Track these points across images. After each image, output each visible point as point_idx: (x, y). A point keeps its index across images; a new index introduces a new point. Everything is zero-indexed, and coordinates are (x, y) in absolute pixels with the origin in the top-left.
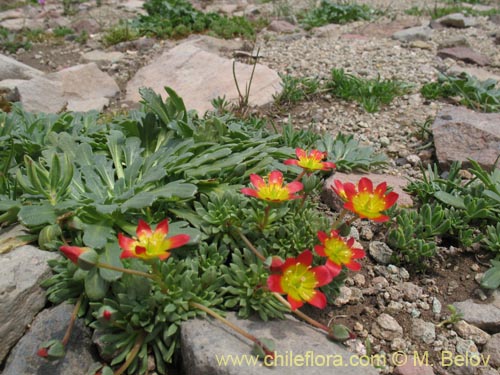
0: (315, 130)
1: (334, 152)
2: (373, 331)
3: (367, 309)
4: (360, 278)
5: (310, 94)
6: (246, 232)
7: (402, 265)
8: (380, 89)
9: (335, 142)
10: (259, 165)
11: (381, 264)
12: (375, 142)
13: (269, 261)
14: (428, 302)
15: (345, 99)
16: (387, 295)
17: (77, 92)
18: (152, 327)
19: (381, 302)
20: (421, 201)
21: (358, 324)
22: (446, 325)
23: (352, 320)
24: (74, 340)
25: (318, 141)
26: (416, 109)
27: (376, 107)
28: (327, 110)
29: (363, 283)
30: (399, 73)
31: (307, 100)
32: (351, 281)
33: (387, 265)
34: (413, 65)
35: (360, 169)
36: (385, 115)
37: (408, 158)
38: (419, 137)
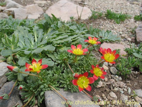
0: (100, 28)
1: (104, 36)
2: (108, 97)
3: (107, 89)
4: (106, 79)
5: (100, 17)
6: (69, 63)
7: (120, 75)
8: (121, 16)
9: (105, 33)
10: (77, 41)
11: (113, 75)
12: (118, 33)
13: (74, 74)
14: (127, 89)
15: (110, 19)
16: (114, 85)
17: (31, 12)
18: (36, 92)
19: (112, 88)
20: (129, 55)
21: (103, 94)
22: (132, 97)
23: (102, 93)
24: (13, 93)
25: (100, 32)
26: (132, 23)
27: (119, 22)
28: (104, 22)
29: (107, 81)
30: (128, 12)
31: (99, 19)
32: (103, 80)
33: (115, 75)
34: (133, 9)
35: (112, 42)
36: (122, 25)
37: (128, 39)
38: (132, 32)
